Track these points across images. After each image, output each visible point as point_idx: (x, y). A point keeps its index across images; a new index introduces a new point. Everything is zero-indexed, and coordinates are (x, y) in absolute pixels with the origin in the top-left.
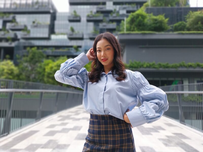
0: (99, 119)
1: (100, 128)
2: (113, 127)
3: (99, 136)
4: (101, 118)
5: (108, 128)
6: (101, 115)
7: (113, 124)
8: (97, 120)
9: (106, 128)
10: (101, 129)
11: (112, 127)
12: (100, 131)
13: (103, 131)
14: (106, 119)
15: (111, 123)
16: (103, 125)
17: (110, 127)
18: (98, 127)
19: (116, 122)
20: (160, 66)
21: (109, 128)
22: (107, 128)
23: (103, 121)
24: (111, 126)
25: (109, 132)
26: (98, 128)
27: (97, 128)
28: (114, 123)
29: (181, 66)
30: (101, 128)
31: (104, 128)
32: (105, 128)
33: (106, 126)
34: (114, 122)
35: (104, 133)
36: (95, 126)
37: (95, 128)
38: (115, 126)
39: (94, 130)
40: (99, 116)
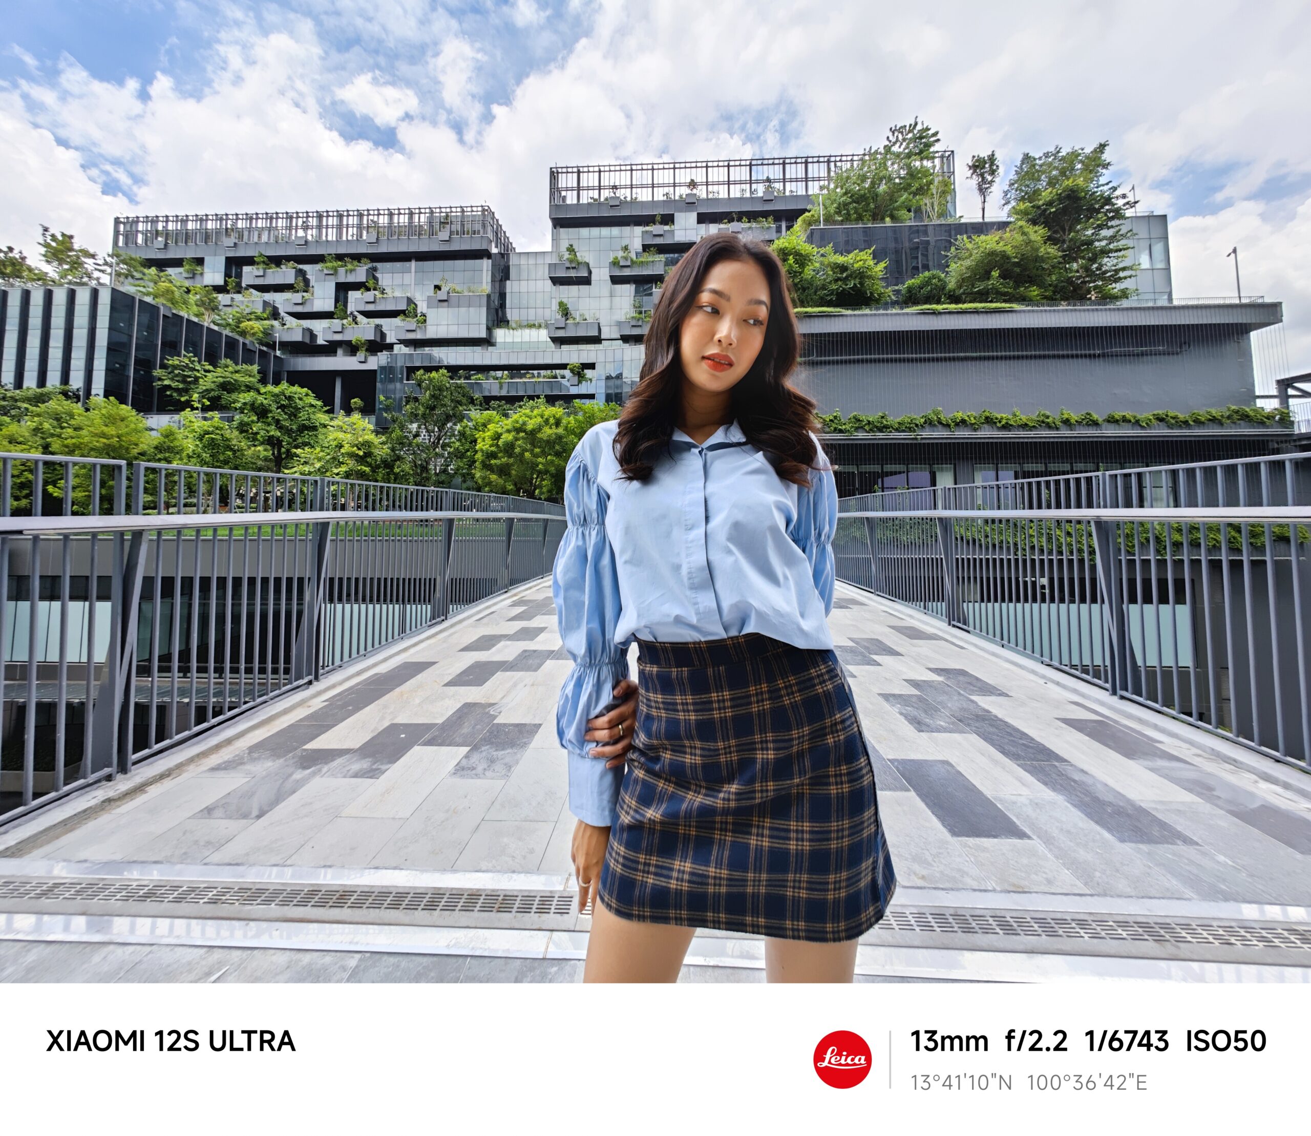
0: (697, 663)
1: (707, 706)
4: (707, 655)
9: (739, 702)
10: (712, 710)
12: (711, 722)
13: (723, 721)
14: (735, 659)
16: (719, 688)
17: (757, 694)
21: (754, 699)
22: (745, 701)
25: (756, 721)
26: (695, 711)
30: (715, 705)
31: (728, 704)
32: (736, 702)
35: (731, 733)
36: (679, 699)
37: (678, 711)
38: (781, 683)
39: (677, 721)
40: (696, 650)
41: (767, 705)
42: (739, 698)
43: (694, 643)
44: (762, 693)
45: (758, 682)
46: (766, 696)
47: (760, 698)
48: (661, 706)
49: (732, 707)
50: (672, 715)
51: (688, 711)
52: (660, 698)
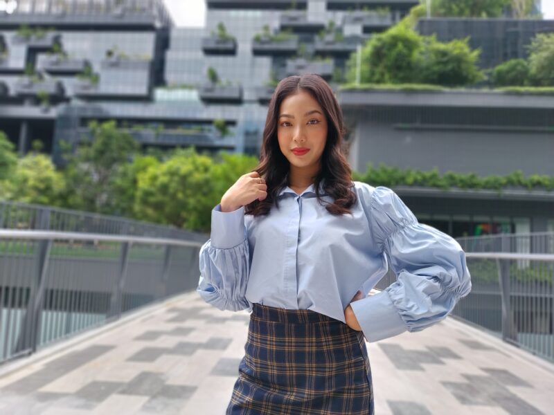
0: (280, 320)
1: (283, 344)
2: (319, 344)
3: (279, 364)
4: (286, 317)
5: (305, 346)
6: (287, 310)
7: (318, 336)
8: (274, 322)
10: (285, 346)
11: (316, 342)
12: (283, 352)
13: (290, 353)
14: (300, 322)
15: (314, 332)
16: (290, 336)
17: (309, 342)
18: (276, 342)
19: (328, 328)
20: (453, 181)
21: (307, 344)
22: (302, 344)
23: (293, 325)
24: (314, 339)
25: (307, 356)
26: (276, 345)
27: (274, 343)
28: (322, 333)
29: (511, 184)
30: (287, 344)
31: (293, 344)
32: (298, 345)
33: (301, 340)
34: (321, 329)
35: (293, 359)
36: (269, 338)
37: (267, 344)
38: (323, 339)
39: (266, 350)
40: (281, 313)
41: (314, 349)
43: (281, 309)
44: (312, 342)
45: (311, 336)
46: (314, 344)
47: (310, 344)
48: (259, 341)
49: (295, 346)
50: (264, 346)
51: (273, 345)
52: (259, 336)
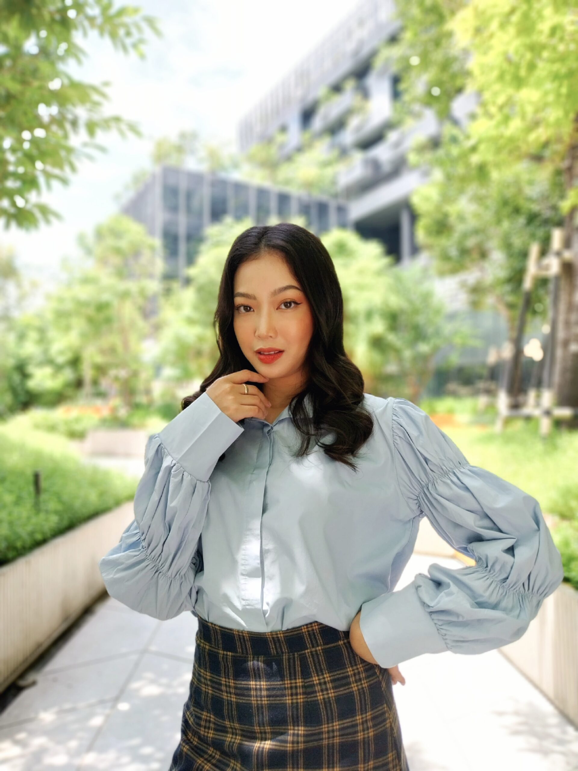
3: (243, 727)
5: (284, 695)
9: (275, 693)
17: (291, 688)
18: (235, 688)
19: (321, 658)
21: (287, 692)
23: (261, 659)
27: (233, 690)
32: (272, 693)
33: (276, 684)
36: (223, 680)
37: (221, 691)
38: (315, 680)
39: (221, 700)
40: (240, 638)
42: (274, 689)
44: (297, 687)
46: (300, 690)
47: (294, 691)
48: (209, 683)
49: (268, 696)
50: (218, 693)
51: (230, 693)
52: (209, 676)
